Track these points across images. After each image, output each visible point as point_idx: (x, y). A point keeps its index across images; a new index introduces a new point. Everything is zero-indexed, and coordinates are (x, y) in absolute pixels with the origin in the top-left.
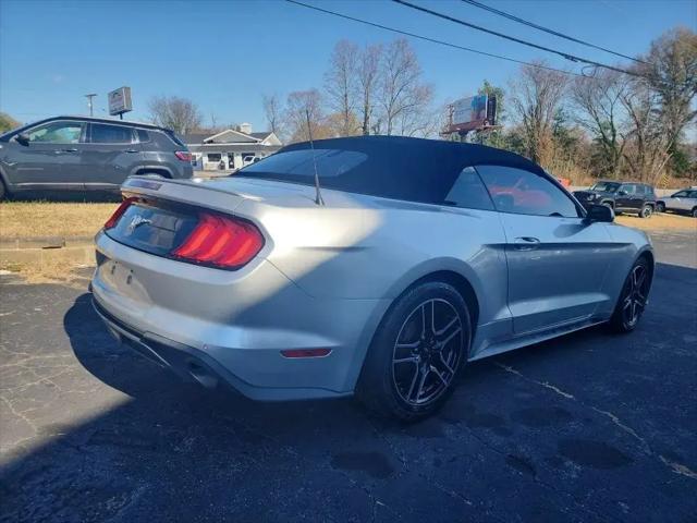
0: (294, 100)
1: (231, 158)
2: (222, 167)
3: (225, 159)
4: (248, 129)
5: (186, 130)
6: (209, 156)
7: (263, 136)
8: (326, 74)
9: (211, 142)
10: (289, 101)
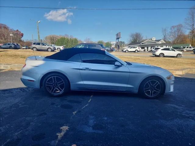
0: (172, 28)
1: (148, 48)
2: (145, 50)
3: (146, 48)
4: (154, 39)
5: (139, 41)
6: (141, 48)
7: (158, 41)
8: (186, 18)
9: (143, 44)
10: (171, 29)
